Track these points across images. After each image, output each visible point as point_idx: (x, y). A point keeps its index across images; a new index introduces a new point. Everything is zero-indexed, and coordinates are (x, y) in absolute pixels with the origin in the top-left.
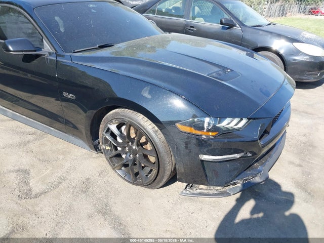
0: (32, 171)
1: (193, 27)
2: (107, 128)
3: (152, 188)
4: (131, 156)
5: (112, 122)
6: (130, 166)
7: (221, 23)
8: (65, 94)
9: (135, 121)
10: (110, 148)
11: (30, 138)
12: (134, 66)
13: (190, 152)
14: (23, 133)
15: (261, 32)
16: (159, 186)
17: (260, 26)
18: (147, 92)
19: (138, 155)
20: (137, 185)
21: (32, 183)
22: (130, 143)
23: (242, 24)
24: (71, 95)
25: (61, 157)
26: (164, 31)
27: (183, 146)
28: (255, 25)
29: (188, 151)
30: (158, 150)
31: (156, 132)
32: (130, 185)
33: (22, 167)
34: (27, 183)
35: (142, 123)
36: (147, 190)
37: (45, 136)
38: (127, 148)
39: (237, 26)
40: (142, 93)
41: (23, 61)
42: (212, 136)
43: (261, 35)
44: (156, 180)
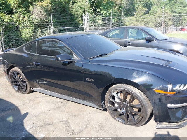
0: (69, 121)
1: (130, 43)
2: (111, 94)
3: (138, 126)
4: (125, 109)
5: (114, 91)
6: (124, 114)
7: (146, 39)
8: (87, 79)
9: (129, 90)
10: (111, 106)
11: (60, 105)
12: (123, 63)
13: (162, 103)
14: (56, 102)
15: (168, 42)
16: (143, 124)
17: (166, 39)
18: (136, 74)
19: (129, 108)
20: (129, 125)
21: (73, 127)
22: (124, 102)
23: (157, 39)
24: (91, 79)
25: (81, 113)
26: (122, 46)
27: (158, 101)
28: (163, 39)
29: (160, 103)
30: (143, 104)
31: (141, 94)
32: (124, 125)
33: (64, 120)
34: (70, 127)
35: (133, 90)
36: (135, 127)
37: (68, 103)
38: (122, 105)
39: (154, 40)
40: (133, 75)
41: (62, 65)
42: (172, 94)
43: (168, 44)
44: (141, 121)
